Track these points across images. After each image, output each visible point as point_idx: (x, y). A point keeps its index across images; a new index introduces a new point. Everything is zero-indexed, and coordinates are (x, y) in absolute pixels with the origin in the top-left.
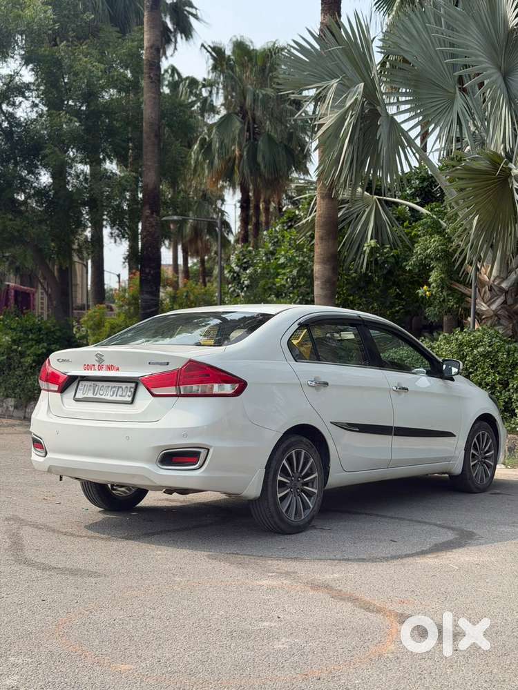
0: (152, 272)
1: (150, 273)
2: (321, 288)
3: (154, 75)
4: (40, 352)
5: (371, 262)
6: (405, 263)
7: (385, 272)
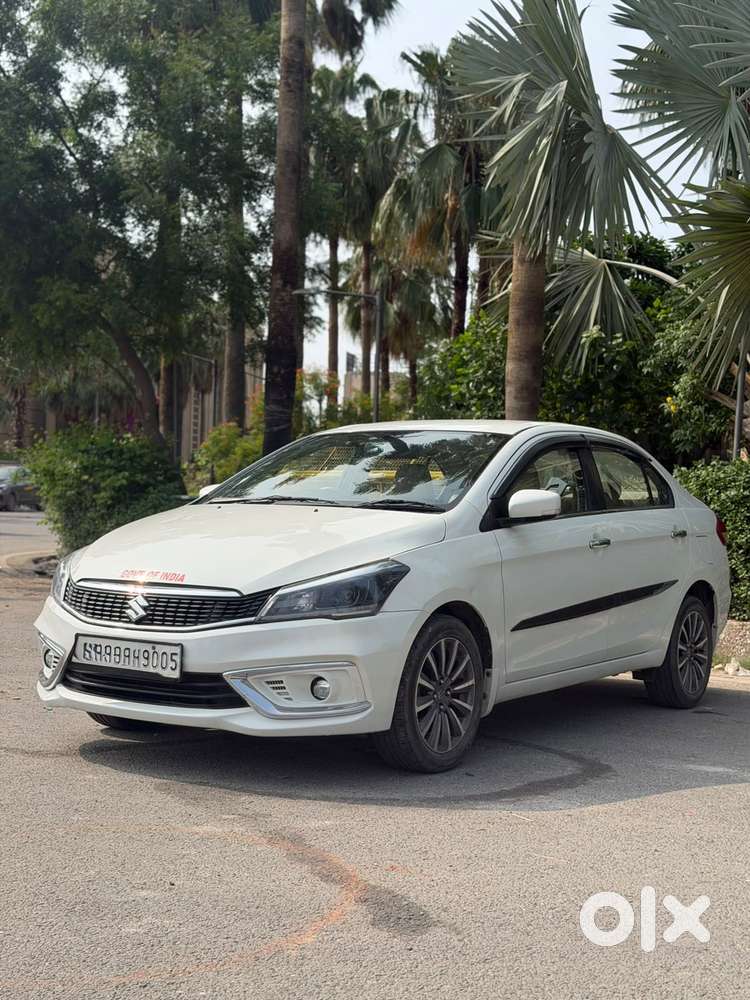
0: (282, 372)
1: (279, 372)
2: (516, 398)
3: (293, 81)
4: (118, 484)
5: (594, 360)
6: (641, 363)
7: (614, 376)
